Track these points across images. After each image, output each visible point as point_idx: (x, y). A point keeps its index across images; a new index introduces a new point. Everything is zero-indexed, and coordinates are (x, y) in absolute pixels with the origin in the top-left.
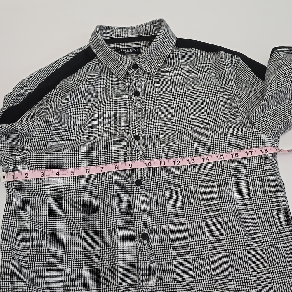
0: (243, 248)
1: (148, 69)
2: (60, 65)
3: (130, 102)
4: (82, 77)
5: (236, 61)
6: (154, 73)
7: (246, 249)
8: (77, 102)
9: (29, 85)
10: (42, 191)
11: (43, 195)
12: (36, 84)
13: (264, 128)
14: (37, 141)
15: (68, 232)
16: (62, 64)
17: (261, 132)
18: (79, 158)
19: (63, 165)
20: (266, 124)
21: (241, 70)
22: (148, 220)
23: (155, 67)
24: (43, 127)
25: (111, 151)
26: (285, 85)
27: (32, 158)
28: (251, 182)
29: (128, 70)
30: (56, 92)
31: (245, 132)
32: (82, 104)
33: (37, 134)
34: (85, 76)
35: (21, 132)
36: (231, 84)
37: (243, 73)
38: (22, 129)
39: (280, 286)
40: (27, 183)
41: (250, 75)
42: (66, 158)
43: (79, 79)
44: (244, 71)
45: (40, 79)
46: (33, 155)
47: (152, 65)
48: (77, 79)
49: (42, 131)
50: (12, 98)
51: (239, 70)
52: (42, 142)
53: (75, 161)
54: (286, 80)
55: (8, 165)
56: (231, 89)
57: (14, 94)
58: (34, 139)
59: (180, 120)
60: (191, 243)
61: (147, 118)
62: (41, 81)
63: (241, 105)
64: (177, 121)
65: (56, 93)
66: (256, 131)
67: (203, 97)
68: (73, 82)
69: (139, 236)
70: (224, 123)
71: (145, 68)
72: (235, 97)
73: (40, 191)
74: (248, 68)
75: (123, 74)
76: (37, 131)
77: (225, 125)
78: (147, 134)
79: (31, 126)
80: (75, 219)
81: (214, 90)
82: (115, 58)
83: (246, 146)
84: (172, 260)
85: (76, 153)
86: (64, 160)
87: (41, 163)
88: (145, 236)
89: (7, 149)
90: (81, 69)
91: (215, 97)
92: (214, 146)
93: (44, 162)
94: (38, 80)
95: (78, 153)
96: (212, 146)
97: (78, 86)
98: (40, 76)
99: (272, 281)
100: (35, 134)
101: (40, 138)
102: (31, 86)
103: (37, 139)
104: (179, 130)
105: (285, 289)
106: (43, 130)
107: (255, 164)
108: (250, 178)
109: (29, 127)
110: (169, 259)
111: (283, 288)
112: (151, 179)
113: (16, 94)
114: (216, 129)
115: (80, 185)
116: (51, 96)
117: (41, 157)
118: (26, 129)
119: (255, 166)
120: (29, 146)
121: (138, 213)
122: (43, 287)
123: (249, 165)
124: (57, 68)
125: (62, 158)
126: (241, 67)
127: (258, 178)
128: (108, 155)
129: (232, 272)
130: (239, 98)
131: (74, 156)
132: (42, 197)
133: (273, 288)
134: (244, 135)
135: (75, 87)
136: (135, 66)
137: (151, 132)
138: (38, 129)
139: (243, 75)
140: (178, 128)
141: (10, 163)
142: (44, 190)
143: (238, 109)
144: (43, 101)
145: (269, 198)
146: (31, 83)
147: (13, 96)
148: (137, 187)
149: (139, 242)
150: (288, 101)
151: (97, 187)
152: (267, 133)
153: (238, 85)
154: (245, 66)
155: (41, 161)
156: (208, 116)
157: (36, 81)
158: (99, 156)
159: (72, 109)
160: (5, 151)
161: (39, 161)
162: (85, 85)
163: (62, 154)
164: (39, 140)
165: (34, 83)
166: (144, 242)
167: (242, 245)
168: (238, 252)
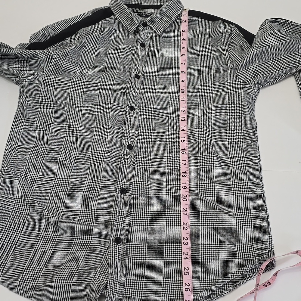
0: (212, 165)
1: (155, 28)
2: (82, 18)
3: (136, 51)
4: (99, 27)
5: (231, 29)
6: (160, 33)
7: (214, 166)
8: (91, 45)
9: (54, 29)
10: (50, 103)
11: (51, 107)
12: (60, 30)
13: (246, 79)
14: (52, 68)
15: (67, 137)
16: (84, 17)
17: (243, 82)
18: (85, 85)
19: (71, 89)
20: (249, 76)
21: (236, 37)
22: (135, 136)
23: (161, 28)
24: (58, 57)
25: (113, 83)
26: (268, 45)
27: (46, 79)
28: (229, 119)
29: (139, 26)
30: (75, 37)
31: (230, 82)
32: (95, 48)
33: (53, 62)
34: (101, 26)
35: (40, 58)
36: (225, 46)
37: (237, 39)
38: (41, 55)
39: (238, 196)
40: (39, 96)
41: (243, 41)
42: (74, 84)
43: (96, 28)
44: (238, 38)
45: (64, 26)
46: (47, 77)
47: (159, 25)
48: (94, 28)
49: (58, 61)
50: (38, 37)
51: (234, 37)
52: (56, 70)
53: (81, 87)
54: (269, 41)
55: (25, 81)
56: (224, 49)
57: (40, 34)
58: (50, 66)
59: (177, 68)
60: (168, 157)
61: (148, 64)
62: (64, 28)
63: (231, 62)
64: (173, 69)
65: (75, 39)
66: (239, 81)
67: (199, 54)
68: (91, 30)
69: (125, 147)
70: (213, 74)
71: (153, 27)
72: (227, 56)
73: (49, 103)
74: (241, 35)
75: (133, 29)
76: (53, 60)
77: (213, 76)
78: (146, 75)
79: (49, 54)
80: (74, 127)
81: (209, 49)
82: (129, 15)
83: (229, 92)
84: (150, 167)
85: (84, 81)
86: (72, 85)
87: (52, 84)
88: (130, 147)
89: (26, 70)
90: (99, 23)
91: (210, 55)
92: (201, 91)
93: (55, 84)
94: (62, 27)
95: (85, 81)
96: (200, 91)
97: (94, 32)
98: (63, 24)
99: (232, 192)
100: (51, 62)
101: (55, 65)
102: (55, 30)
103: (53, 66)
104: (174, 76)
105: (242, 198)
106: (58, 59)
107: (235, 105)
108: (228, 116)
109: (47, 55)
110: (147, 166)
111: (240, 198)
112: (144, 108)
113: (41, 34)
114: (205, 78)
115: (82, 105)
116: (70, 40)
117: (53, 79)
118: (44, 56)
119: (235, 106)
120: (44, 71)
121: (128, 130)
122: (38, 174)
123: (229, 105)
124: (79, 20)
125: (71, 83)
126: (236, 34)
127: (235, 116)
128: (110, 86)
129: (199, 182)
130: (230, 57)
131: (81, 83)
132: (49, 108)
133: (233, 197)
134: (228, 83)
135: (91, 34)
136: (145, 25)
137: (150, 75)
138: (55, 58)
139: (236, 41)
140: (174, 75)
141: (27, 79)
142: (52, 103)
143: (228, 64)
144: (63, 43)
145: (242, 132)
146: (56, 28)
147: (39, 35)
148: (130, 112)
149: (124, 151)
150: (270, 60)
151: (97, 108)
152: (249, 84)
153: (231, 47)
154: (239, 33)
155: (53, 83)
156: (201, 68)
157: (60, 28)
158: (102, 86)
159: (86, 50)
160: (24, 71)
161: (51, 82)
162: (100, 33)
163: (71, 80)
164: (54, 67)
165: (58, 28)
166: (128, 151)
167: (212, 163)
168: (207, 168)
